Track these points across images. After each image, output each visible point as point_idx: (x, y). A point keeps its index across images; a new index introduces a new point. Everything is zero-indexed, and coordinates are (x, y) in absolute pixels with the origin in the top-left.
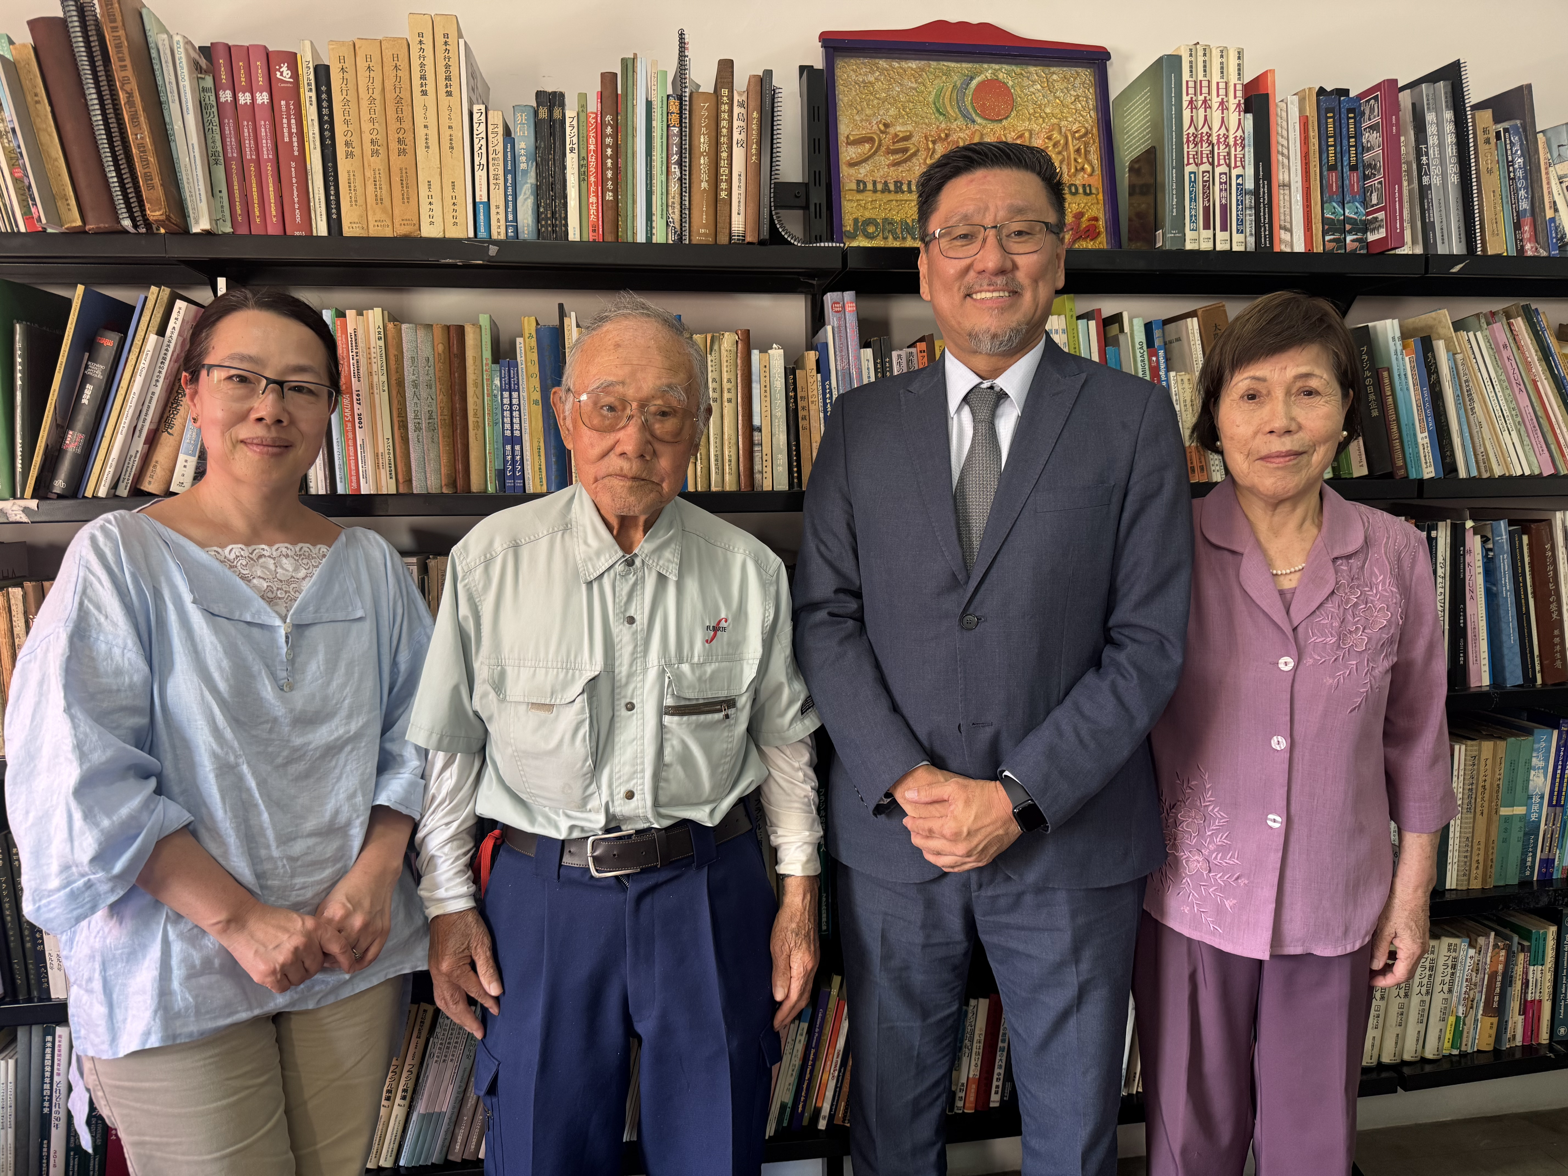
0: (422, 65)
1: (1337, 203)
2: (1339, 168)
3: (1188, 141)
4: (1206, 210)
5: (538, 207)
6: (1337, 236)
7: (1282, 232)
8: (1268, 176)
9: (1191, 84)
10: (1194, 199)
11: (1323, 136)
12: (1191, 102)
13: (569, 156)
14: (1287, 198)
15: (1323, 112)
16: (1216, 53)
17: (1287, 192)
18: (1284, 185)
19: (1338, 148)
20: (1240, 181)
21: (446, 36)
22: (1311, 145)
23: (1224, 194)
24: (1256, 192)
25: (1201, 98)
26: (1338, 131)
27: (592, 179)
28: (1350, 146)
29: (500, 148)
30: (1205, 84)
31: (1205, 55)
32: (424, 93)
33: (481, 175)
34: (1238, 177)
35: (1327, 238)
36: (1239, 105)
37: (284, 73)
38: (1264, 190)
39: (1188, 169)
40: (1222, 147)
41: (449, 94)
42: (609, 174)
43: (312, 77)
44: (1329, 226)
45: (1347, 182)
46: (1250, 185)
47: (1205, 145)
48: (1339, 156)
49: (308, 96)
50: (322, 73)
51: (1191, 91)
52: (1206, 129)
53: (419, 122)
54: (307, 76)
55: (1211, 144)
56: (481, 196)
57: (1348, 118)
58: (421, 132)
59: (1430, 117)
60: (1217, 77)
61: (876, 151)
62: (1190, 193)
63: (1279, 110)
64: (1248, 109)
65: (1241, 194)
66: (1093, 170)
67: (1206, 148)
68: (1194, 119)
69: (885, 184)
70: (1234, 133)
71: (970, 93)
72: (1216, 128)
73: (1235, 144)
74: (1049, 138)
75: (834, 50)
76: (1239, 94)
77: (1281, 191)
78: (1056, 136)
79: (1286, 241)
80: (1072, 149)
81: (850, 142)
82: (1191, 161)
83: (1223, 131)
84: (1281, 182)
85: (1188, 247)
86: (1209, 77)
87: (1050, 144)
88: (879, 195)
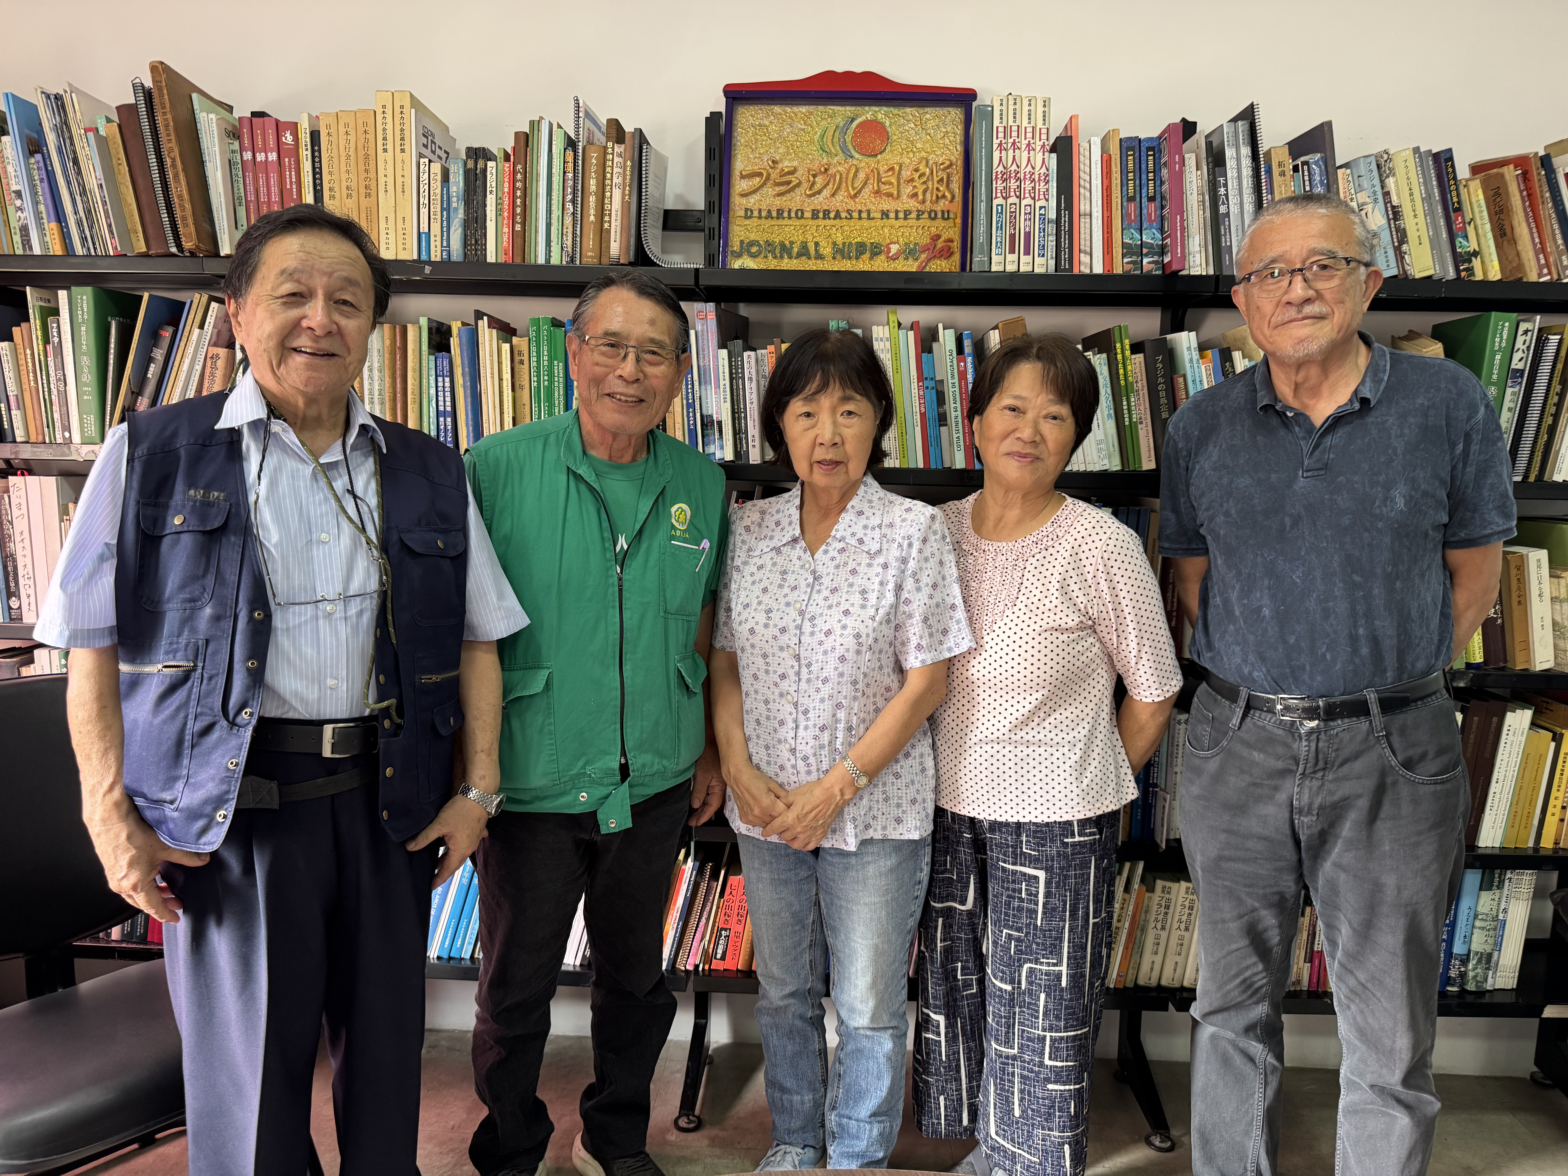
0: (384, 130)
1: (1135, 229)
2: (1138, 199)
3: (997, 178)
4: (1012, 237)
5: (465, 236)
6: (1134, 258)
7: (1083, 254)
8: (1069, 207)
9: (1001, 129)
10: (1000, 228)
11: (1124, 171)
12: (1000, 144)
13: (489, 196)
14: (1088, 226)
15: (1124, 150)
16: (1026, 102)
17: (1088, 220)
18: (1085, 215)
19: (1138, 182)
20: (1042, 211)
21: (402, 107)
22: (1113, 179)
23: (1028, 223)
24: (1058, 221)
25: (1011, 141)
26: (1137, 166)
27: (506, 214)
28: (1148, 180)
29: (438, 191)
30: (1015, 128)
31: (1015, 104)
32: (385, 150)
33: (424, 211)
34: (1041, 208)
35: (1125, 260)
36: (1043, 146)
37: (288, 138)
38: (1065, 219)
39: (995, 202)
40: (1028, 182)
41: (403, 151)
42: (518, 210)
43: (308, 140)
44: (1128, 250)
45: (1145, 211)
46: (1053, 215)
47: (1013, 181)
48: (1138, 188)
49: (305, 154)
50: (315, 136)
51: (1001, 135)
52: (1014, 167)
53: (381, 173)
54: (305, 138)
55: (1019, 179)
56: (424, 228)
57: (1148, 156)
58: (382, 180)
59: (1230, 153)
60: (1025, 123)
61: (764, 184)
62: (997, 223)
63: (1081, 150)
64: (1053, 150)
65: (1044, 223)
66: (953, 197)
67: (1013, 184)
68: (1004, 159)
69: (769, 211)
70: (1039, 170)
71: (850, 133)
72: (1023, 166)
73: (1039, 180)
74: (917, 170)
75: (734, 99)
76: (1044, 137)
77: (1082, 220)
78: (922, 168)
79: (1085, 264)
80: (936, 179)
81: (743, 177)
82: (999, 195)
83: (1029, 168)
84: (1082, 212)
85: (994, 268)
86: (1018, 123)
87: (916, 175)
88: (763, 220)
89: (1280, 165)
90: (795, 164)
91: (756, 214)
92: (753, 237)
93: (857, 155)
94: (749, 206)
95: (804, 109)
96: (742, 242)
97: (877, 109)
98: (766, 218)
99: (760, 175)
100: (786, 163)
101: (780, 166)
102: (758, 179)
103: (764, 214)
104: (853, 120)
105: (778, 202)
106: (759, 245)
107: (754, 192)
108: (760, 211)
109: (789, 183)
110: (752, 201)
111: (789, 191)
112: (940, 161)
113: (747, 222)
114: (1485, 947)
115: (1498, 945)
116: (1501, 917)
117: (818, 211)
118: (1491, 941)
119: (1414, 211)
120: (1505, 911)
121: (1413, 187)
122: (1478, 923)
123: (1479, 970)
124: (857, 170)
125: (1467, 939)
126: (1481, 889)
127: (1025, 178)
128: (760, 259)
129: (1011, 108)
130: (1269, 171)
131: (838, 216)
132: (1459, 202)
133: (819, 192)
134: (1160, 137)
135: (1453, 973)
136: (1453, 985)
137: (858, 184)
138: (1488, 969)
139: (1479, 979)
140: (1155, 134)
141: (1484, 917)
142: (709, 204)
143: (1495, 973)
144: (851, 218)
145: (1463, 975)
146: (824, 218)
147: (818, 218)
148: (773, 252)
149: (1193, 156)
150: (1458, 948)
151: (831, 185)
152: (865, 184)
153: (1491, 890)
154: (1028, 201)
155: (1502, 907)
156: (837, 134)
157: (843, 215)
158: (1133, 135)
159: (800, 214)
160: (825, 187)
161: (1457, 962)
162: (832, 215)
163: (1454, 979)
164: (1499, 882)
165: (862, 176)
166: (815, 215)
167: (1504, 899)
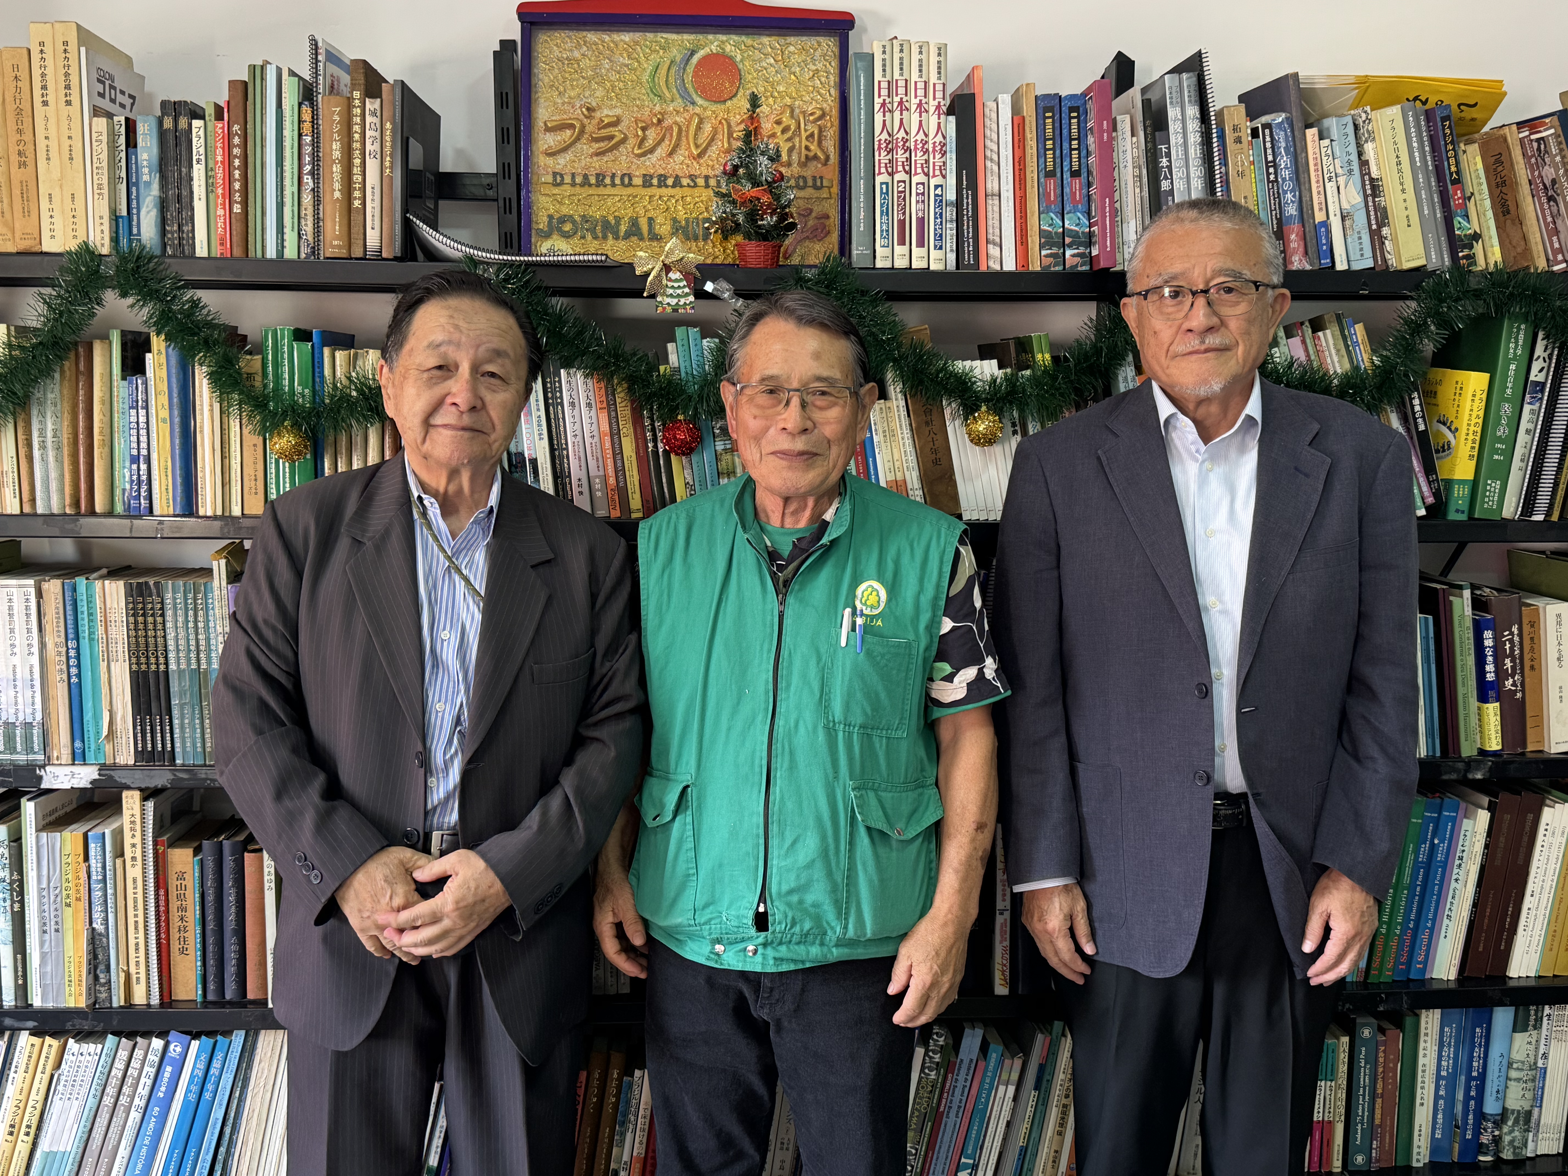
0: (43, 75)
1: (1055, 213)
2: (1059, 175)
3: (880, 148)
4: (902, 223)
5: (167, 219)
6: (1055, 250)
7: (990, 246)
8: (973, 185)
9: (884, 85)
10: (885, 213)
11: (1041, 139)
12: (883, 105)
13: (195, 167)
14: (996, 209)
15: (1040, 111)
16: (915, 50)
17: (997, 202)
18: (993, 195)
19: (1058, 152)
20: (939, 191)
21: (66, 43)
22: (1028, 148)
23: (920, 206)
24: (958, 204)
25: (897, 99)
26: (1058, 132)
27: (219, 191)
28: (1071, 150)
30: (901, 83)
31: (901, 51)
32: (45, 103)
34: (936, 187)
35: (1044, 253)
36: (938, 107)
38: (967, 201)
39: (879, 179)
40: (919, 154)
41: (70, 102)
42: (237, 185)
44: (1047, 239)
45: (1067, 190)
46: (951, 196)
47: (900, 152)
48: (1058, 160)
51: (884, 92)
52: (902, 134)
53: (40, 131)
55: (908, 150)
57: (1071, 118)
58: (41, 144)
59: (1173, 113)
60: (915, 76)
61: (578, 139)
62: (882, 206)
63: (987, 111)
64: (950, 112)
65: (940, 206)
66: (827, 158)
67: (901, 156)
68: (888, 123)
69: (586, 177)
70: (934, 138)
71: (690, 69)
72: (913, 133)
73: (934, 151)
74: (778, 123)
75: (532, 23)
76: (939, 95)
77: (990, 202)
78: (786, 120)
79: (994, 258)
80: (804, 135)
81: (548, 129)
82: (883, 170)
83: (921, 136)
84: (989, 191)
85: (879, 264)
86: (906, 76)
87: (778, 129)
88: (578, 188)
89: (1235, 129)
90: (618, 111)
91: (568, 179)
92: (565, 210)
93: (700, 101)
94: (558, 168)
95: (627, 37)
96: (551, 217)
97: (723, 38)
98: (582, 185)
99: (572, 126)
100: (606, 112)
101: (598, 114)
102: (568, 132)
103: (579, 180)
104: (693, 53)
105: (598, 164)
106: (574, 222)
107: (565, 150)
108: (573, 176)
109: (611, 138)
110: (562, 162)
111: (611, 150)
112: (810, 109)
113: (556, 191)
114: (1522, 1103)
115: (1538, 1100)
116: (1540, 1064)
117: (651, 177)
118: (1529, 1095)
119: (1402, 184)
120: (1545, 1056)
121: (1400, 154)
122: (1513, 1074)
123: (1517, 1133)
124: (701, 121)
125: (1502, 1095)
126: (1514, 1030)
127: (916, 149)
128: (576, 240)
129: (897, 56)
130: (1222, 137)
131: (677, 183)
132: (1458, 173)
133: (652, 151)
134: (1084, 94)
135: (1485, 1139)
136: (1485, 1154)
137: (703, 138)
138: (1528, 1131)
139: (1516, 1144)
140: (1079, 92)
141: (1520, 1065)
142: (504, 168)
143: (1536, 1135)
144: (696, 185)
145: (1497, 1140)
146: (659, 186)
147: (651, 185)
148: (593, 231)
149: (1127, 118)
150: (1491, 1107)
151: (667, 142)
152: (713, 139)
153: (1527, 1031)
154: (920, 178)
155: (1541, 1052)
156: (673, 71)
157: (685, 182)
158: (1053, 92)
159: (626, 180)
160: (659, 143)
161: (1490, 1125)
162: (670, 182)
163: (1487, 1146)
164: (1536, 1020)
165: (708, 128)
166: (647, 182)
167: (1543, 1041)
